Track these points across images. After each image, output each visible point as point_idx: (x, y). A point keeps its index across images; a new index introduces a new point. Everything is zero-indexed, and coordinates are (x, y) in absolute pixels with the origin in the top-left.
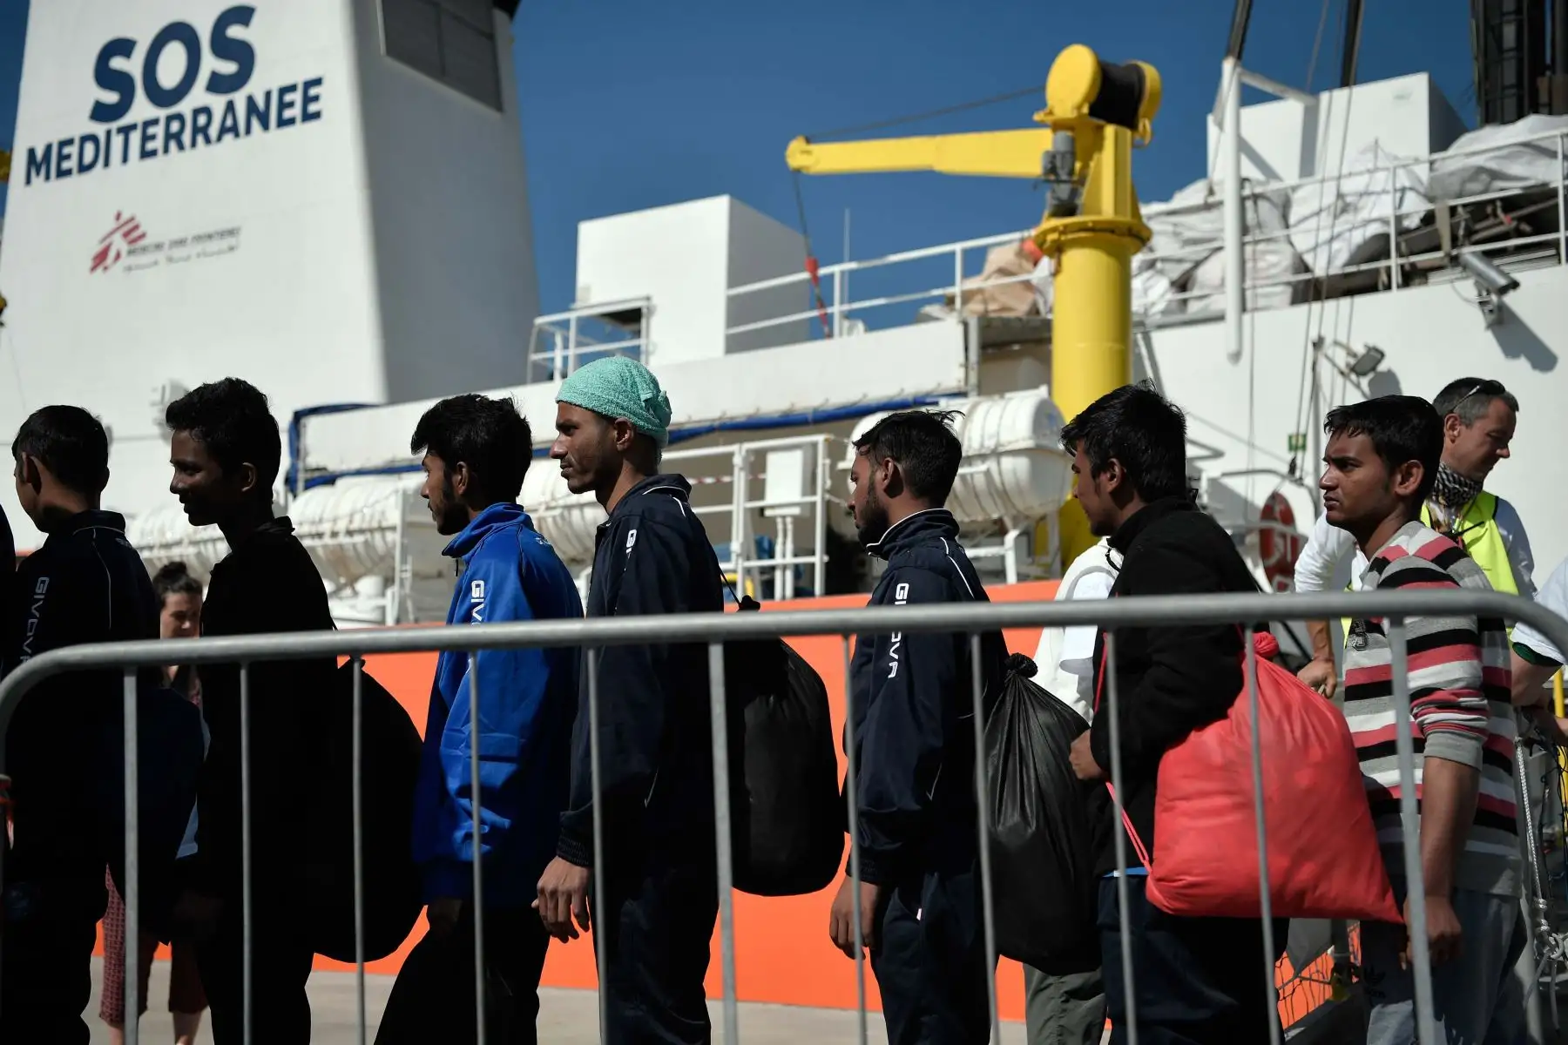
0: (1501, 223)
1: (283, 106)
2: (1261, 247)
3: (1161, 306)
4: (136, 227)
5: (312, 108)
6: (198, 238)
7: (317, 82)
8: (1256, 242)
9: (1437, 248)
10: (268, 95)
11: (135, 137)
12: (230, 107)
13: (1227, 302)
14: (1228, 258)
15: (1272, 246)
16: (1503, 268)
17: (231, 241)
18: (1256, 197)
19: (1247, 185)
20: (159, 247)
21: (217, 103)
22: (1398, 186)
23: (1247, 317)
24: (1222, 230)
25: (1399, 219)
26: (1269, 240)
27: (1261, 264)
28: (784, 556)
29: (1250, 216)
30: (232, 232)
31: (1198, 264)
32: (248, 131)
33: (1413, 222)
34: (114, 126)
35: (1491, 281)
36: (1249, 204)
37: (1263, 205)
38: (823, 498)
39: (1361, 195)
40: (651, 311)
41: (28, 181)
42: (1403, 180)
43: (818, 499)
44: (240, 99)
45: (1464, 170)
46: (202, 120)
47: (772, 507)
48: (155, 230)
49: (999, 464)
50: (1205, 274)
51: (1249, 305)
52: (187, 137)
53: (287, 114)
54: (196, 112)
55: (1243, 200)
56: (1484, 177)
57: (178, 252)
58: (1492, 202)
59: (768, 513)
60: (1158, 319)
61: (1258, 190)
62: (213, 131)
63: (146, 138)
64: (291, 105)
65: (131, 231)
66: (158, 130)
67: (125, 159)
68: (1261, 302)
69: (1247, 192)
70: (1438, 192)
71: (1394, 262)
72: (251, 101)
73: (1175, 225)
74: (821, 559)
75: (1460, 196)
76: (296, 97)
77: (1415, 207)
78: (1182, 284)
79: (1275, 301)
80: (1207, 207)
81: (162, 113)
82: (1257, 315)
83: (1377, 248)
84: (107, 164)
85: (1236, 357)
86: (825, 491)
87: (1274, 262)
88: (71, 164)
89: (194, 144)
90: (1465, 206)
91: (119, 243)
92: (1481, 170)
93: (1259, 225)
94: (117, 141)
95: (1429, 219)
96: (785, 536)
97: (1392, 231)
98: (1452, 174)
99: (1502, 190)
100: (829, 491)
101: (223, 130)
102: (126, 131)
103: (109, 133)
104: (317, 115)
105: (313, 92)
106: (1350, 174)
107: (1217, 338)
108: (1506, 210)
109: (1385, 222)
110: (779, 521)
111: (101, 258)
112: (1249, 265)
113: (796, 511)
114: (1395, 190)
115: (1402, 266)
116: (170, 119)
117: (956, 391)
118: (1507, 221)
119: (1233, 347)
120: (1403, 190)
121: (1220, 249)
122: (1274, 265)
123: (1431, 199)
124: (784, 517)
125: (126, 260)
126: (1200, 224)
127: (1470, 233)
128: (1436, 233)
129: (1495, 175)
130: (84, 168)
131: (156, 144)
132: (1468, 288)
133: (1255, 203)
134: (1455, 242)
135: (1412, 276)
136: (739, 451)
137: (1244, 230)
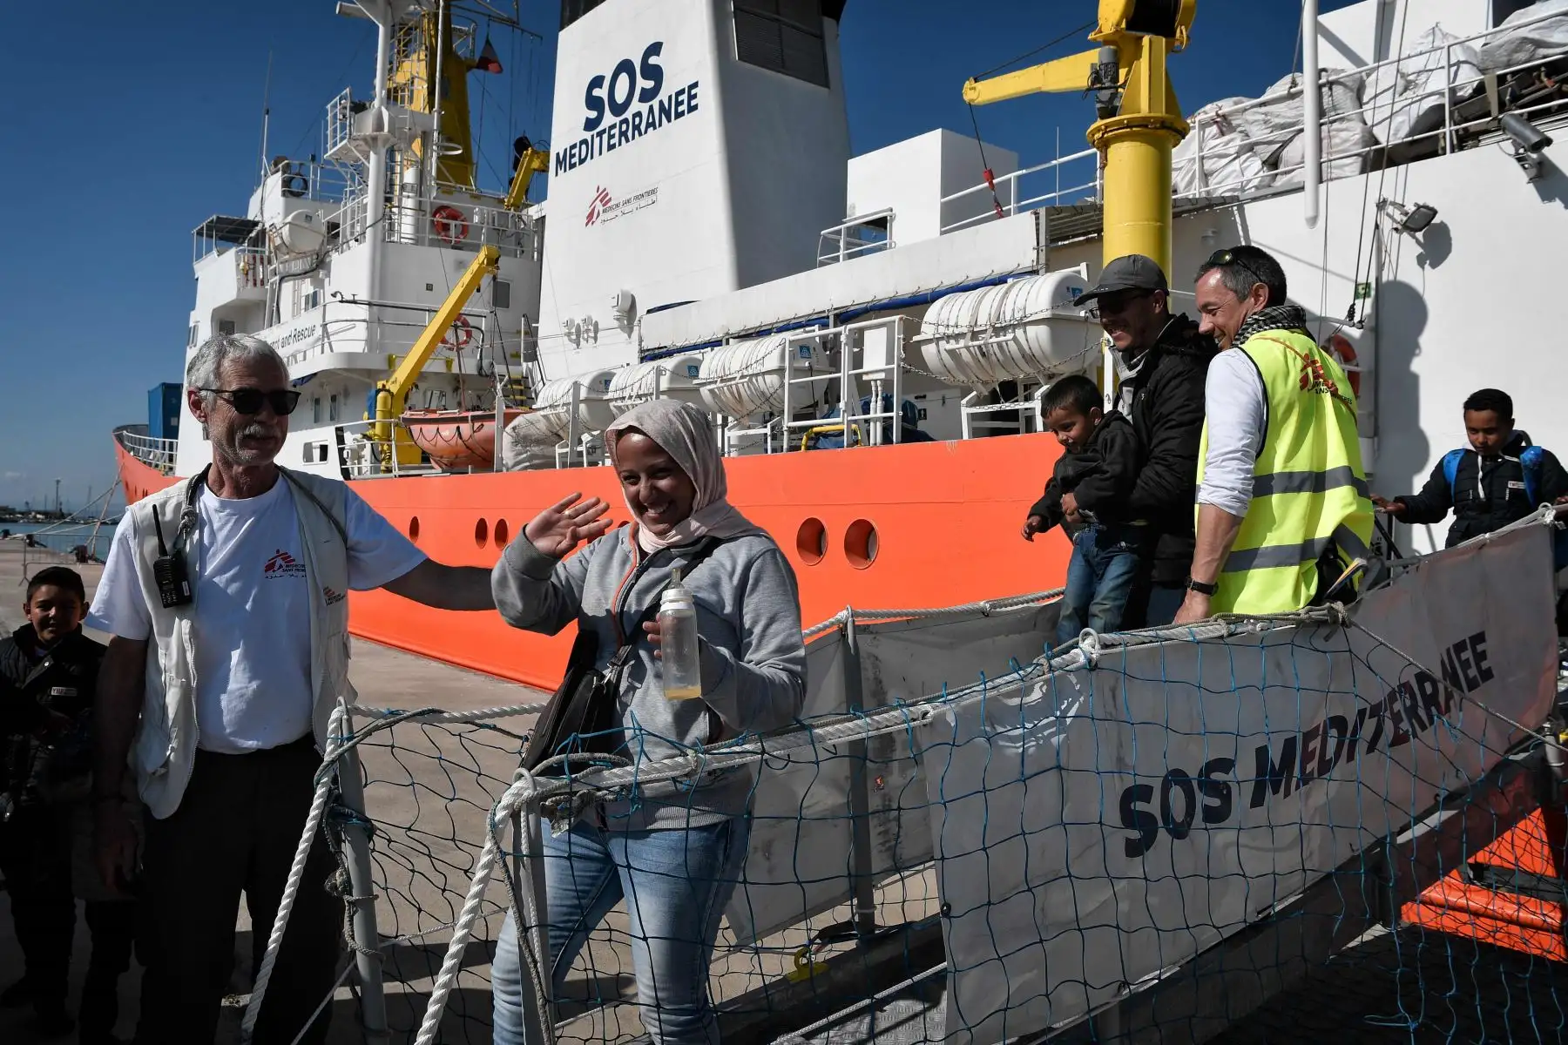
0: (1546, 87)
1: (678, 104)
2: (1336, 125)
3: (1255, 182)
4: (607, 194)
5: (693, 103)
6: (637, 198)
7: (695, 85)
8: (1332, 122)
9: (1488, 114)
10: (670, 97)
11: (605, 136)
12: (651, 108)
13: (1307, 174)
14: (1308, 137)
15: (1344, 125)
16: (1539, 128)
17: (653, 197)
18: (1331, 84)
19: (1323, 74)
20: (617, 206)
21: (644, 108)
22: (1453, 61)
23: (1323, 187)
24: (1302, 115)
25: (1453, 91)
26: (1342, 119)
27: (1336, 141)
28: (876, 412)
29: (1326, 101)
30: (653, 192)
31: (1285, 144)
32: (660, 125)
33: (1467, 92)
34: (595, 132)
35: (1525, 139)
36: (1325, 90)
37: (1337, 90)
38: (899, 366)
39: (1419, 73)
40: (893, 218)
41: (557, 175)
42: (1458, 54)
43: (895, 366)
44: (655, 103)
45: (1511, 42)
46: (637, 120)
47: (867, 373)
48: (616, 196)
49: (1025, 332)
50: (1289, 154)
51: (1324, 178)
52: (630, 134)
53: (680, 109)
54: (634, 116)
55: (1320, 87)
56: (1529, 46)
57: (627, 208)
58: (1538, 67)
59: (865, 378)
60: (1251, 192)
61: (1332, 78)
62: (643, 128)
63: (611, 137)
64: (682, 102)
65: (603, 197)
66: (616, 131)
67: (600, 154)
68: (1336, 173)
69: (1323, 81)
70: (1489, 64)
71: (1448, 129)
72: (661, 102)
73: (1266, 114)
74: (897, 413)
75: (1509, 66)
76: (684, 97)
77: (1468, 78)
78: (1273, 163)
79: (1347, 171)
80: (1291, 96)
81: (617, 120)
82: (1330, 183)
83: (1434, 118)
84: (592, 158)
85: (1313, 221)
86: (900, 359)
87: (1348, 136)
88: (576, 160)
89: (633, 138)
90: (1513, 73)
91: (599, 206)
92: (1525, 40)
93: (1334, 108)
94: (597, 140)
95: (1480, 89)
96: (877, 396)
97: (1446, 101)
98: (1501, 46)
99: (1545, 57)
100: (904, 360)
101: (648, 125)
102: (600, 134)
103: (593, 136)
104: (696, 107)
105: (693, 92)
106: (1409, 57)
107: (1298, 204)
108: (1548, 76)
109: (1442, 94)
110: (872, 383)
111: (590, 216)
112: (1325, 142)
113: (882, 375)
114: (1450, 66)
115: (1457, 131)
116: (622, 122)
117: (1030, 269)
118: (1549, 84)
119: (1311, 214)
120: (1459, 63)
121: (1302, 130)
122: (1346, 141)
123: (1483, 71)
124: (876, 381)
125: (602, 217)
126: (1284, 112)
127: (1515, 98)
128: (1486, 101)
129: (1539, 44)
130: (582, 161)
131: (615, 141)
132: (1509, 147)
133: (1331, 89)
134: (1502, 107)
135: (1465, 140)
136: (845, 330)
137: (1321, 113)
